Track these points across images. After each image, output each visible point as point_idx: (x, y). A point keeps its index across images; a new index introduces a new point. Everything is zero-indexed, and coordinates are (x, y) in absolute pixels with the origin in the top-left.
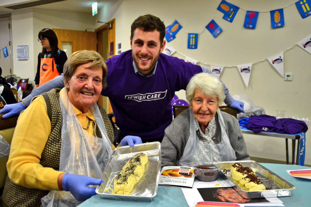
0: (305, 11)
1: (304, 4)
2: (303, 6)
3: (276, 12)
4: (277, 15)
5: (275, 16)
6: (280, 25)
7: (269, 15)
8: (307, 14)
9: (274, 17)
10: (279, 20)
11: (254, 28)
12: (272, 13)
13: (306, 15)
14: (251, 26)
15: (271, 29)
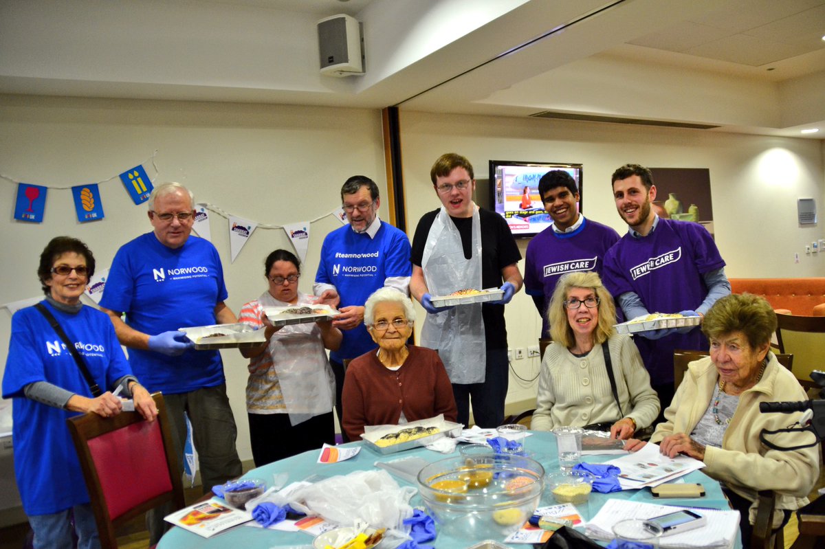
0: (139, 192)
1: (135, 178)
2: (134, 182)
3: (84, 189)
4: (86, 196)
5: (82, 197)
6: (95, 215)
7: (69, 195)
8: (143, 197)
9: (81, 200)
10: (93, 206)
11: (39, 220)
12: (77, 191)
13: (142, 199)
14: (32, 217)
15: (77, 223)
